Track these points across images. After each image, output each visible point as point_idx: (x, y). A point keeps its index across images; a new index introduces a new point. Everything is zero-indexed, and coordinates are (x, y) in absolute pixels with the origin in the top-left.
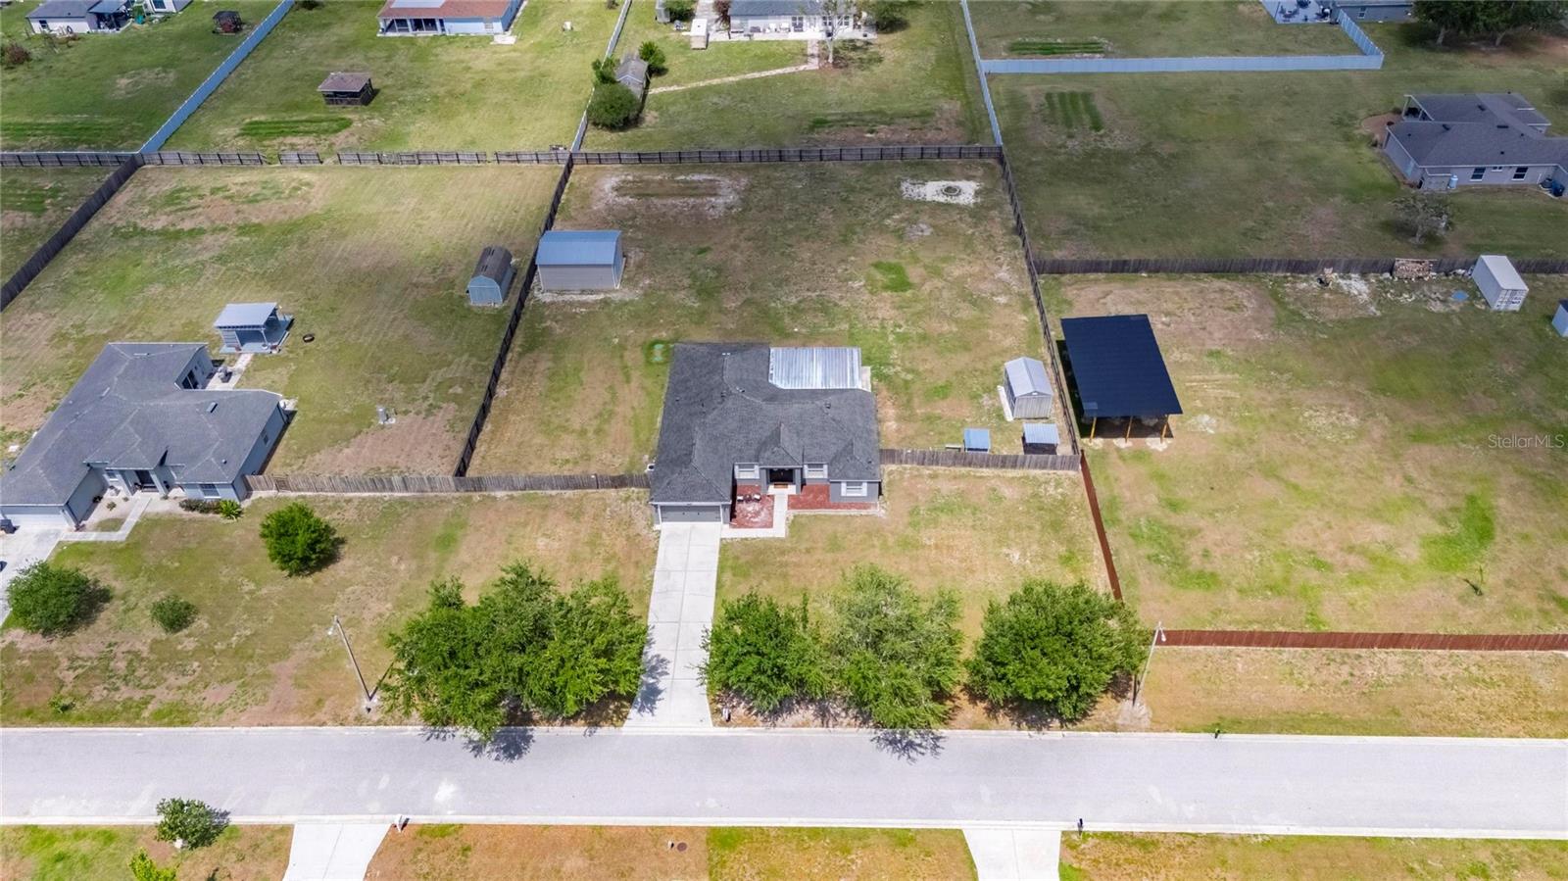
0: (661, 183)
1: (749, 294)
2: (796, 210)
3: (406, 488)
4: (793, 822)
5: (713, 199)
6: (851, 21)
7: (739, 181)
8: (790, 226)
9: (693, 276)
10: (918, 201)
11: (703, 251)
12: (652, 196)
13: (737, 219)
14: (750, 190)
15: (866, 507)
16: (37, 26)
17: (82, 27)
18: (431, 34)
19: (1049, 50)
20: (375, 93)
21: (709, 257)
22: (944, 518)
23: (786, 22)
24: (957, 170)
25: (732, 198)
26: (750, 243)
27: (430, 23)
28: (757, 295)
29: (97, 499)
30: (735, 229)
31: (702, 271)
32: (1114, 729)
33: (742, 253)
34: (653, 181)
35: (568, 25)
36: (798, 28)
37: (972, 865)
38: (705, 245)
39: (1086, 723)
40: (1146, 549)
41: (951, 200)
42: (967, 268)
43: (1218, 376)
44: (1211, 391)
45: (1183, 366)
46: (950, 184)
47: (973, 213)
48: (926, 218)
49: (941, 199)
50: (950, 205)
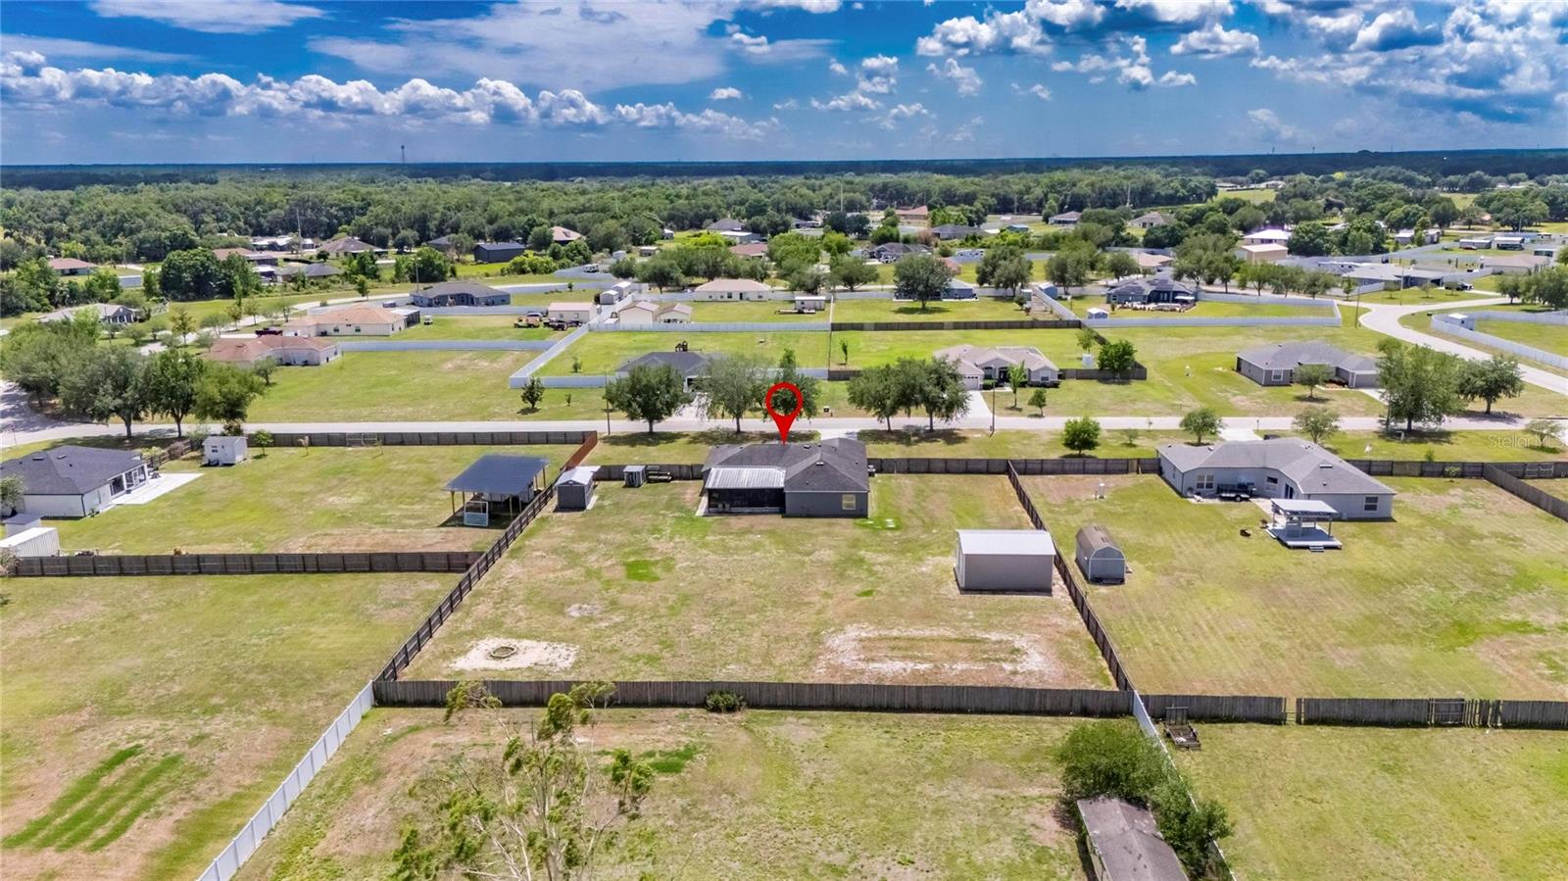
0: (953, 659)
2: (742, 635)
5: (864, 635)
7: (829, 666)
8: (753, 617)
9: (871, 573)
10: (560, 641)
11: (868, 593)
12: (957, 640)
13: (826, 624)
14: (811, 658)
21: (858, 587)
25: (836, 641)
26: (807, 600)
28: (798, 557)
30: (829, 614)
31: (863, 576)
33: (817, 590)
34: (965, 660)
38: (865, 598)
41: (513, 642)
42: (551, 576)
43: (398, 514)
44: (417, 507)
45: (419, 517)
46: (493, 664)
47: (494, 626)
48: (564, 622)
49: (526, 643)
50: (519, 637)
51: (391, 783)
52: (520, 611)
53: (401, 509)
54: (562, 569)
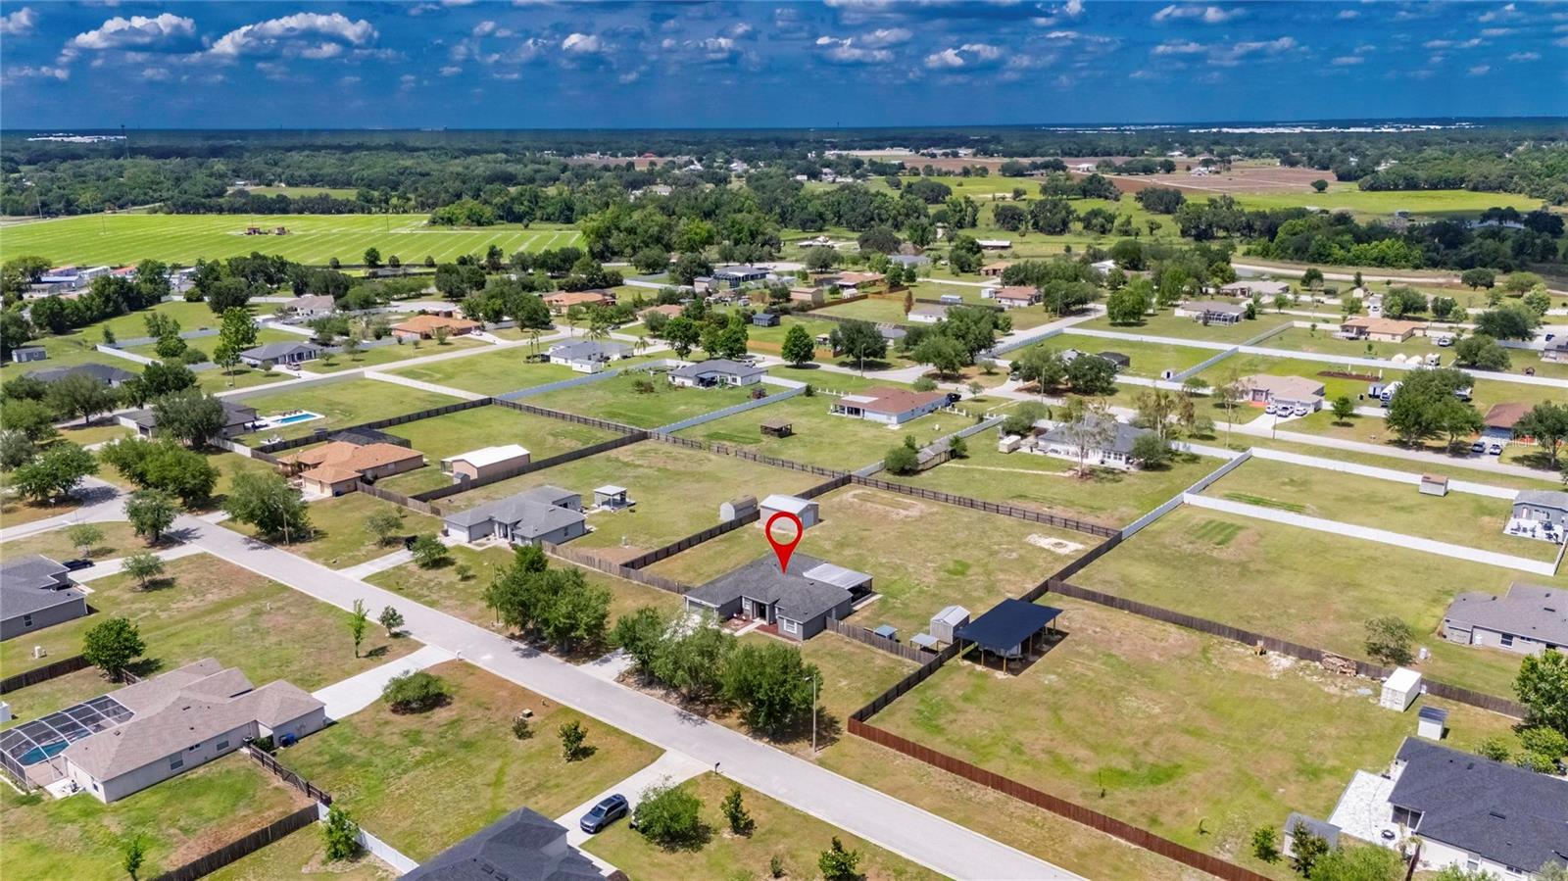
0: (884, 498)
1: (865, 552)
3: (600, 568)
4: (600, 719)
5: (902, 511)
6: (1124, 458)
7: (931, 509)
10: (1030, 543)
11: (865, 530)
12: (869, 501)
13: (904, 522)
14: (932, 514)
15: (794, 640)
16: (670, 379)
17: (689, 383)
18: (856, 417)
19: (1257, 502)
20: (791, 434)
21: (865, 533)
22: (828, 658)
23: (1073, 449)
24: (1081, 538)
25: (915, 514)
27: (857, 411)
29: (486, 536)
30: (897, 526)
32: (792, 754)
33: (886, 536)
35: (937, 427)
36: (1085, 455)
37: (653, 761)
39: (783, 746)
40: (922, 707)
41: (1052, 549)
42: (1012, 578)
43: (1096, 664)
44: (1078, 669)
45: (1079, 654)
46: (1065, 542)
47: (1058, 558)
48: (1023, 552)
49: (1046, 547)
50: (1048, 550)
51: (1117, 514)
52: (1041, 562)
53: (1092, 670)
54: (1002, 580)
